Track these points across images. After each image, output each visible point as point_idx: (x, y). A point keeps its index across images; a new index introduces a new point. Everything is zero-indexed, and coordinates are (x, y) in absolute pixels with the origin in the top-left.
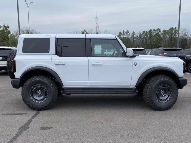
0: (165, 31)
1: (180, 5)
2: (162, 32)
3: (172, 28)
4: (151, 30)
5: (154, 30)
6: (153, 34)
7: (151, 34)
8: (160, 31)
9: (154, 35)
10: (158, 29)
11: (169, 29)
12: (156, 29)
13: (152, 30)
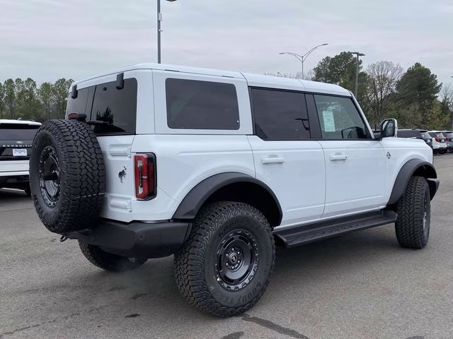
0: (46, 86)
1: (159, 33)
2: (38, 87)
3: (64, 80)
4: (10, 81)
5: (18, 80)
6: (16, 91)
7: (11, 90)
8: (34, 85)
9: (20, 95)
10: (29, 80)
11: (57, 83)
12: (24, 79)
13: (14, 80)
